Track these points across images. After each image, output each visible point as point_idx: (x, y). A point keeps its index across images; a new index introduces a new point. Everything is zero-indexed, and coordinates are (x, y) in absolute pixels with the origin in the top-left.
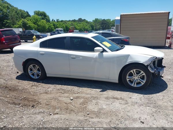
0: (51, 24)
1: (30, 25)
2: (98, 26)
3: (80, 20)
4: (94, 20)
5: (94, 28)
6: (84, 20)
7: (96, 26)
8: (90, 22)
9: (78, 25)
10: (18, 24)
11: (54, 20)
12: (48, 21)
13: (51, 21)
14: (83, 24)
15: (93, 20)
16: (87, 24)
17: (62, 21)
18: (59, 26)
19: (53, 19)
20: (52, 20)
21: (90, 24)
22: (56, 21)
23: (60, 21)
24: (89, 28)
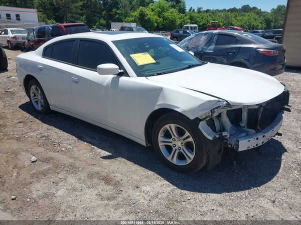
0: (186, 16)
1: (150, 18)
2: (282, 20)
3: (246, 9)
4: (275, 8)
5: (272, 24)
6: (255, 8)
7: (276, 21)
8: (264, 12)
9: (238, 18)
10: (132, 16)
11: (193, 8)
12: (182, 11)
13: (187, 10)
14: (248, 16)
15: (273, 9)
16: (257, 17)
17: (207, 11)
18: (199, 21)
19: (191, 8)
20: (190, 10)
21: (264, 16)
22: (196, 11)
23: (204, 12)
24: (260, 25)
